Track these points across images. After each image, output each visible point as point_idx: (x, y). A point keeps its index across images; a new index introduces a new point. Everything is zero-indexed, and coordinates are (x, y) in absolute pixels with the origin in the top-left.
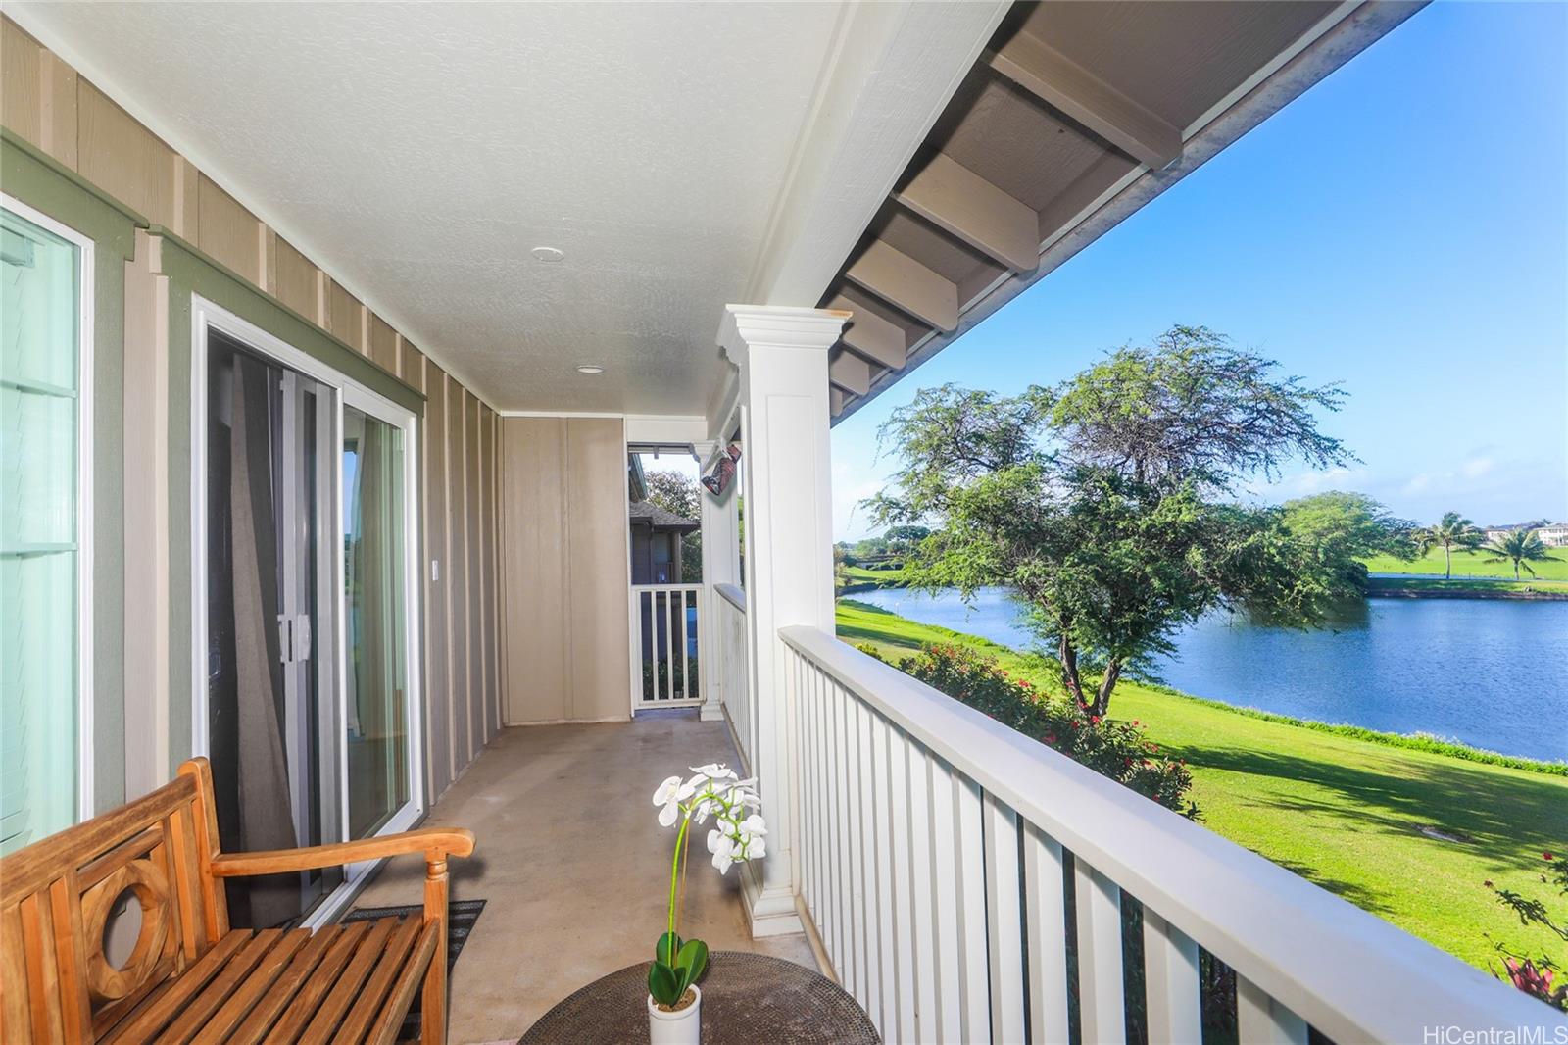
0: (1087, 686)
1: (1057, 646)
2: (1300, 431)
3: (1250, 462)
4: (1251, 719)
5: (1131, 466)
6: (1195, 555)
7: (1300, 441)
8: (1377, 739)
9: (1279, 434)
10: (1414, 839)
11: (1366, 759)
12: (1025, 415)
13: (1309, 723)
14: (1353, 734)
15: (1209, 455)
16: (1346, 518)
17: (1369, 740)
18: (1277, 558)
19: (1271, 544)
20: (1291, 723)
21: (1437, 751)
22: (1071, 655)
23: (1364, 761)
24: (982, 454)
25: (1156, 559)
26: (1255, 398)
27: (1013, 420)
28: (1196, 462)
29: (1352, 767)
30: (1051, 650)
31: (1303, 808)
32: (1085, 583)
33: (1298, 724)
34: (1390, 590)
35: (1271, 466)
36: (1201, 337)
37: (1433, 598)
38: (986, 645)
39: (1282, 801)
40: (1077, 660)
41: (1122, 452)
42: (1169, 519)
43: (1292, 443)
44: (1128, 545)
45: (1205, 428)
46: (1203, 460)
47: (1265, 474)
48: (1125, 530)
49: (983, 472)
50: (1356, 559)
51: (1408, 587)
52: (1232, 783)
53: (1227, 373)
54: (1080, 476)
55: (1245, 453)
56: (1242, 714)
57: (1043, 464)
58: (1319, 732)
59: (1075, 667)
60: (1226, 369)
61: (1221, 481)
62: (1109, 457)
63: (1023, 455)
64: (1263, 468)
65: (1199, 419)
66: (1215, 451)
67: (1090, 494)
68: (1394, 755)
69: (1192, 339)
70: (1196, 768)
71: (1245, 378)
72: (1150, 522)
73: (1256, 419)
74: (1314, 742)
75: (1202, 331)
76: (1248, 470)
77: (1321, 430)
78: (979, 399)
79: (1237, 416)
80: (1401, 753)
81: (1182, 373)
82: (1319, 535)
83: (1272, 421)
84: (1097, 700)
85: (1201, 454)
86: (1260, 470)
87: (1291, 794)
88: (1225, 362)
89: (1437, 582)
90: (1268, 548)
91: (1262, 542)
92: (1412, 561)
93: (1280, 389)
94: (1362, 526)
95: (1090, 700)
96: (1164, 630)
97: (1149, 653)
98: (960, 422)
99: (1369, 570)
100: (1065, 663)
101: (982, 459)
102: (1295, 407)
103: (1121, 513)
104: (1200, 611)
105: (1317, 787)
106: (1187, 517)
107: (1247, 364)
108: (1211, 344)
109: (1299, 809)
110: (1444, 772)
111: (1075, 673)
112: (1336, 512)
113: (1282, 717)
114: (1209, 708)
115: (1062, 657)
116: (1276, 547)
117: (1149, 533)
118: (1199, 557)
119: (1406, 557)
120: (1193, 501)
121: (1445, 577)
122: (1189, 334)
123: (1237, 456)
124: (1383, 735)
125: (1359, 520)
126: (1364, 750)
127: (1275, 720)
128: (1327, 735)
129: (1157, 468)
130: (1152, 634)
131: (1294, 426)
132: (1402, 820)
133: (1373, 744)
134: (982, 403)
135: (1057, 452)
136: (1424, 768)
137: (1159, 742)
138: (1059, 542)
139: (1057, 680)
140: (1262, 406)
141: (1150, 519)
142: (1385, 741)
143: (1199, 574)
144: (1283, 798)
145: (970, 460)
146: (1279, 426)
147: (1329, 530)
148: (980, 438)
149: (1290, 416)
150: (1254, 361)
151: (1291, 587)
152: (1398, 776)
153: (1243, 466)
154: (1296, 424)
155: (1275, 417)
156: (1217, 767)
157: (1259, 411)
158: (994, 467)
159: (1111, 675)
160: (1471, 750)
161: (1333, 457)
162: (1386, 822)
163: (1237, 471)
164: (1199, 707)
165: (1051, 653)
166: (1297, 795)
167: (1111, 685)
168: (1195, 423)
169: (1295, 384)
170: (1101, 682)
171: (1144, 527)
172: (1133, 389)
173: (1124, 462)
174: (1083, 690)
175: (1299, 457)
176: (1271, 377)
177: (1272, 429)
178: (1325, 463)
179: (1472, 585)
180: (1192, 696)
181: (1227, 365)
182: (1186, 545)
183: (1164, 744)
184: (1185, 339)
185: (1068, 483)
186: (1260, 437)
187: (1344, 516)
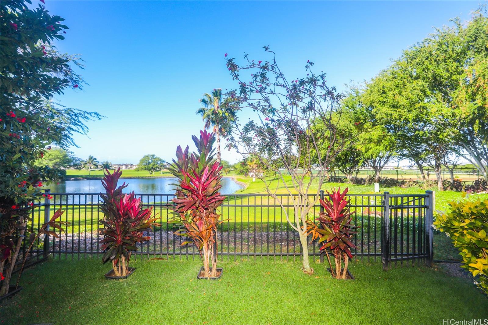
187: (60, 154)
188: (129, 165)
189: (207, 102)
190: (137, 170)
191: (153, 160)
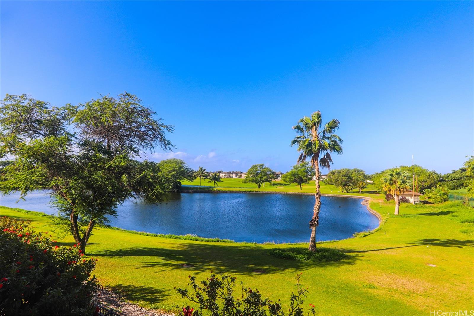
0: (81, 231)
1: (69, 215)
2: (160, 137)
3: (146, 146)
4: (142, 236)
5: (105, 143)
6: (124, 178)
7: (160, 141)
8: (177, 238)
9: (154, 137)
10: (180, 269)
11: (173, 245)
12: (63, 116)
13: (159, 235)
14: (171, 237)
15: (133, 142)
16: (177, 167)
17: (175, 239)
18: (150, 180)
19: (149, 175)
20: (154, 236)
21: (191, 239)
22: (75, 218)
23: (172, 246)
24: (41, 130)
25: (110, 179)
26: (149, 124)
27: (58, 117)
28: (129, 144)
29: (168, 248)
30: (66, 217)
31: (153, 266)
32: (82, 188)
33: (156, 236)
34: (186, 190)
35: (152, 148)
36: (134, 98)
37: (196, 193)
38: (43, 216)
39: (146, 264)
40: (78, 220)
41: (103, 137)
42: (117, 164)
43: (158, 141)
44: (100, 173)
45: (132, 132)
46: (131, 143)
47: (150, 151)
48: (100, 167)
49: (41, 138)
50: (178, 181)
51: (191, 189)
52: (131, 261)
53: (141, 113)
54: (85, 144)
55: (145, 143)
56: (140, 234)
57: (69, 137)
58: (162, 238)
59: (76, 222)
60: (141, 112)
61: (137, 151)
62: (98, 138)
63: (62, 133)
64: (150, 148)
65: (130, 128)
66: (135, 140)
67: (89, 151)
68: (180, 242)
69: (131, 98)
70: (120, 257)
71: (146, 116)
72: (110, 165)
73: (148, 131)
74: (160, 241)
75: (134, 96)
76: (145, 148)
77: (167, 138)
78: (41, 105)
79: (143, 129)
80: (183, 242)
81: (126, 110)
82: (170, 172)
83: (153, 132)
84: (85, 235)
85: (131, 141)
86: (149, 149)
87: (149, 261)
88: (141, 109)
89: (197, 188)
90: (148, 176)
91: (146, 174)
92: (192, 181)
93: (156, 122)
94: (181, 170)
95: (82, 236)
96: (113, 206)
97: (106, 216)
98: (30, 114)
99: (182, 184)
100: (72, 221)
101: (41, 132)
102: (160, 129)
103: (99, 160)
104: (125, 198)
105: (157, 257)
106: (123, 164)
107: (148, 111)
108: (136, 102)
109: (151, 266)
110: (191, 246)
111: (76, 226)
112: (174, 165)
113: (152, 234)
114: (130, 234)
115: (71, 219)
116: (150, 175)
117: (109, 169)
118: (125, 178)
119: (191, 180)
120: (126, 158)
121: (199, 186)
122: (130, 96)
123: (142, 143)
124: (179, 236)
125: (180, 168)
126: (173, 242)
127: (150, 235)
128: (164, 238)
129: (115, 144)
130: (108, 208)
131: (159, 135)
132: (178, 263)
133: (176, 240)
134: (42, 107)
135: (75, 133)
136: (187, 245)
137: (108, 249)
138: (73, 171)
139: (68, 229)
140: (151, 127)
141: (110, 164)
142: (179, 238)
143: (125, 185)
144: (146, 263)
145: (35, 131)
146: (155, 135)
147: (172, 171)
148: (40, 122)
149: (158, 132)
150: (150, 111)
151: (153, 190)
152: (180, 249)
153: (144, 147)
154: (160, 135)
155: (154, 131)
156: (127, 256)
157: (150, 128)
158: (46, 136)
159: (91, 225)
160: (199, 238)
161: (169, 147)
162: (174, 265)
163: (141, 148)
164: (127, 233)
165: (67, 218)
166: (151, 261)
167: (91, 229)
168: (128, 129)
169: (161, 121)
170: (86, 228)
171: (107, 166)
172: (108, 112)
173: (103, 141)
174: (80, 232)
175: (159, 146)
176: (154, 117)
177: (153, 135)
178: (166, 148)
179: (205, 189)
180: (125, 230)
181: (142, 110)
182: (121, 174)
183: (110, 250)
184: (128, 98)
185: (80, 146)
186: (149, 137)
187: (176, 166)
188: (239, 173)
189: (303, 129)
190: (245, 182)
191: (261, 170)
